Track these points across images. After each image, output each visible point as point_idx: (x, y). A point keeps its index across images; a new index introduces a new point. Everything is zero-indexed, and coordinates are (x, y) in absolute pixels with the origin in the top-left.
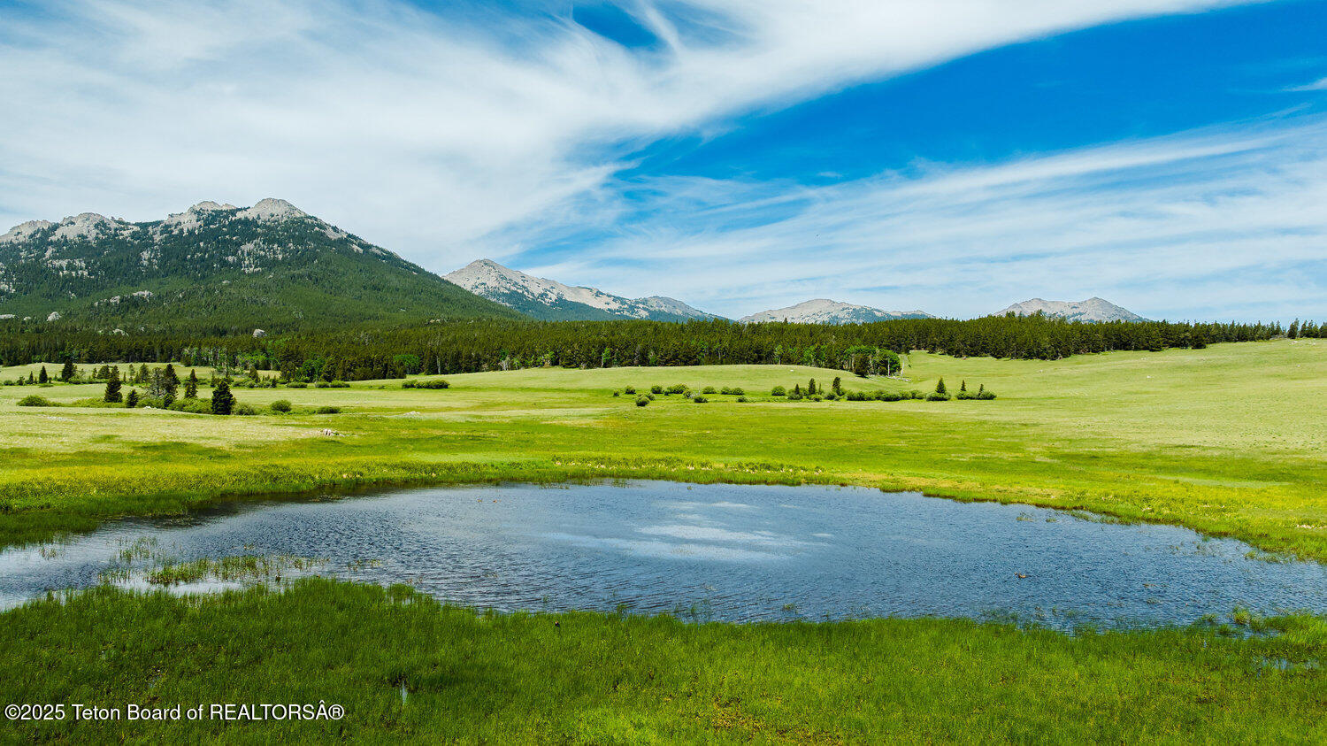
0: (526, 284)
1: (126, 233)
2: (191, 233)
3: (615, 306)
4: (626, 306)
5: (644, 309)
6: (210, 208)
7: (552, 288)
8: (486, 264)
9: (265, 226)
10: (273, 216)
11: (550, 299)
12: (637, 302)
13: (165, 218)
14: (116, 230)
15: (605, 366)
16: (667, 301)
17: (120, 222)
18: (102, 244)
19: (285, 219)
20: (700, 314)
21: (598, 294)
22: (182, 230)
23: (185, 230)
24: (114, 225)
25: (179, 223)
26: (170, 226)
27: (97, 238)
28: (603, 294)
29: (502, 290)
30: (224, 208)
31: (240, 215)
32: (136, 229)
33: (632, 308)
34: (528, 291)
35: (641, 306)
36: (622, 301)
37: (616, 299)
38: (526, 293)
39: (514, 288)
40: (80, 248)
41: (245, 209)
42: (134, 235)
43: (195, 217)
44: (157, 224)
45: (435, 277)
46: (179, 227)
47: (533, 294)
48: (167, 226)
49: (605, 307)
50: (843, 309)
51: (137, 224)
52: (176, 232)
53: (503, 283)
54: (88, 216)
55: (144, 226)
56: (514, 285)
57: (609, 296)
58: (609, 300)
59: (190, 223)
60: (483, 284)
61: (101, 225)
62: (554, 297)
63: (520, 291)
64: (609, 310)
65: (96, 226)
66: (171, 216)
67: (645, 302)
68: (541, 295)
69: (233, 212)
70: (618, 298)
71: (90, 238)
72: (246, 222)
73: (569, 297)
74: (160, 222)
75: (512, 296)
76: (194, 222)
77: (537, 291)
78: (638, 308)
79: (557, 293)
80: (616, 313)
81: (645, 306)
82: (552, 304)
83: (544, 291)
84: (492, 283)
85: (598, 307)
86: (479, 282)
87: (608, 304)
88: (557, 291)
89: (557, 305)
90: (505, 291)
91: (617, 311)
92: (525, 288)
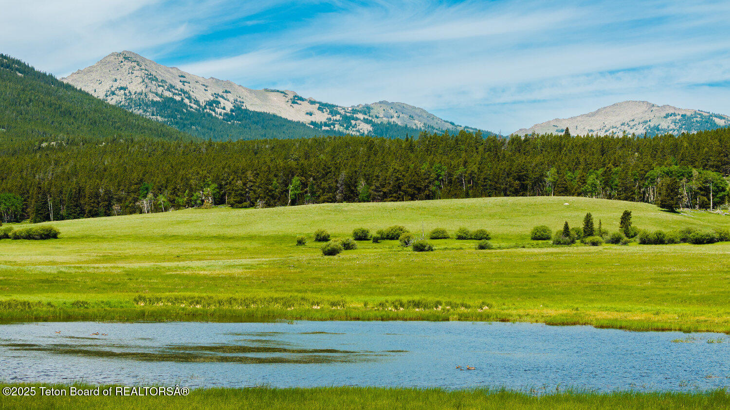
0: (186, 88)
3: (321, 117)
4: (338, 117)
5: (366, 121)
7: (227, 92)
8: (126, 58)
11: (224, 108)
12: (354, 111)
15: (293, 203)
20: (450, 127)
21: (296, 100)
28: (302, 99)
29: (151, 97)
33: (347, 120)
34: (189, 98)
35: (361, 116)
36: (332, 109)
37: (322, 107)
38: (187, 101)
39: (168, 94)
45: (50, 80)
47: (197, 102)
49: (307, 119)
50: (667, 116)
53: (153, 86)
56: (168, 90)
58: (314, 108)
60: (121, 88)
62: (229, 106)
63: (178, 98)
64: (312, 123)
67: (367, 110)
68: (210, 104)
70: (326, 105)
73: (253, 105)
75: (167, 106)
77: (203, 97)
78: (357, 119)
79: (232, 99)
80: (324, 128)
81: (366, 117)
82: (228, 117)
83: (212, 98)
84: (136, 86)
85: (295, 119)
86: (117, 85)
87: (311, 114)
88: (231, 97)
89: (236, 118)
90: (157, 99)
91: (326, 125)
92: (185, 93)
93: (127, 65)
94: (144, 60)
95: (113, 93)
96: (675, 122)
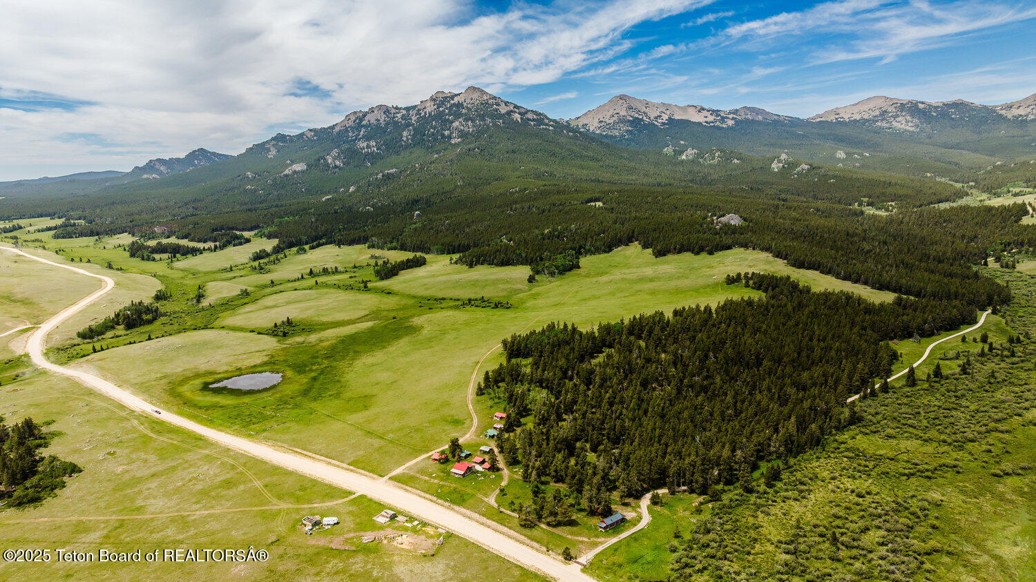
0: (647, 111)
1: (399, 115)
3: (711, 118)
4: (719, 118)
5: (733, 119)
6: (440, 95)
7: (667, 110)
9: (467, 108)
11: (663, 119)
12: (729, 114)
14: (394, 114)
16: (752, 110)
20: (776, 118)
21: (700, 111)
24: (393, 111)
27: (385, 120)
28: (703, 110)
29: (629, 117)
30: (449, 95)
31: (456, 99)
32: (404, 112)
33: (723, 119)
34: (646, 116)
35: (731, 116)
36: (715, 112)
37: (712, 113)
38: (644, 118)
39: (637, 116)
41: (459, 94)
47: (649, 118)
49: (704, 120)
53: (630, 112)
54: (380, 107)
56: (637, 113)
57: (708, 111)
58: (707, 114)
60: (617, 114)
61: (387, 110)
62: (665, 117)
63: (641, 117)
64: (706, 122)
65: (384, 113)
66: (422, 102)
67: (735, 112)
68: (656, 118)
69: (452, 97)
70: (713, 111)
73: (678, 116)
75: (636, 122)
77: (653, 114)
78: (728, 118)
80: (711, 124)
81: (735, 116)
82: (663, 124)
83: (659, 114)
84: (623, 113)
85: (697, 121)
86: (615, 112)
87: (706, 117)
88: (668, 112)
89: (667, 124)
90: (631, 119)
91: (712, 122)
92: (645, 114)
93: (621, 101)
94: (629, 97)
95: (613, 116)
96: (896, 107)
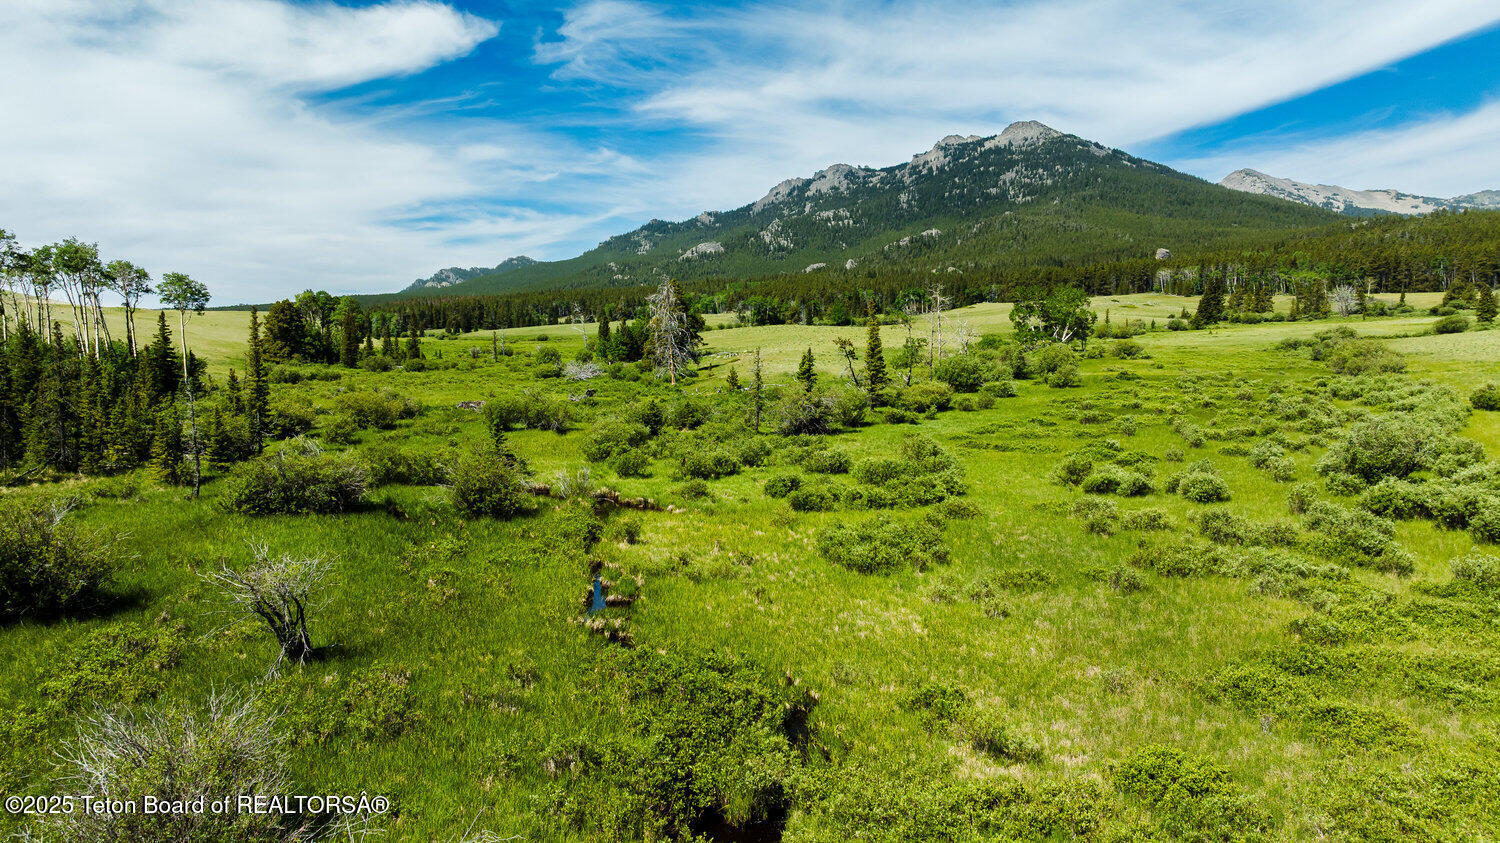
2: (941, 170)
6: (955, 142)
9: (1021, 152)
10: (1026, 140)
13: (909, 159)
17: (867, 169)
18: (854, 194)
19: (1041, 141)
22: (931, 169)
23: (934, 168)
25: (926, 163)
26: (918, 166)
27: (848, 188)
31: (988, 145)
34: (1307, 201)
40: (835, 199)
42: (882, 181)
43: (942, 153)
44: (903, 166)
46: (927, 167)
48: (914, 167)
51: (882, 170)
52: (925, 172)
55: (890, 170)
58: (1418, 202)
59: (937, 160)
61: (850, 173)
65: (847, 177)
71: (842, 189)
72: (997, 151)
74: (906, 164)
76: (942, 159)
79: (1341, 200)
92: (1303, 197)
